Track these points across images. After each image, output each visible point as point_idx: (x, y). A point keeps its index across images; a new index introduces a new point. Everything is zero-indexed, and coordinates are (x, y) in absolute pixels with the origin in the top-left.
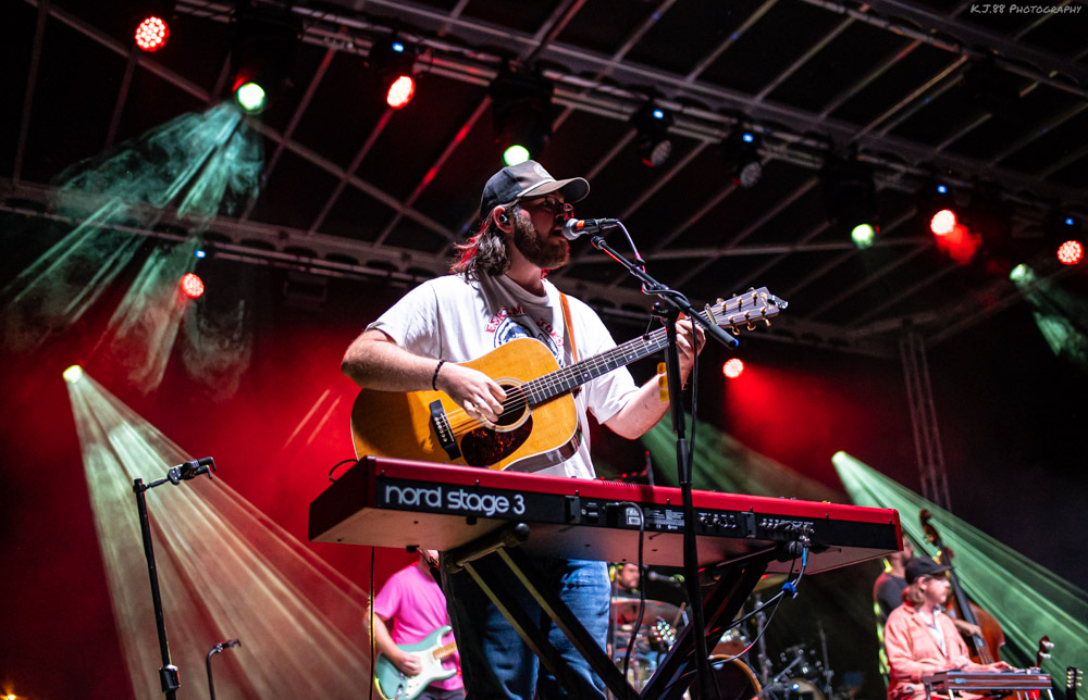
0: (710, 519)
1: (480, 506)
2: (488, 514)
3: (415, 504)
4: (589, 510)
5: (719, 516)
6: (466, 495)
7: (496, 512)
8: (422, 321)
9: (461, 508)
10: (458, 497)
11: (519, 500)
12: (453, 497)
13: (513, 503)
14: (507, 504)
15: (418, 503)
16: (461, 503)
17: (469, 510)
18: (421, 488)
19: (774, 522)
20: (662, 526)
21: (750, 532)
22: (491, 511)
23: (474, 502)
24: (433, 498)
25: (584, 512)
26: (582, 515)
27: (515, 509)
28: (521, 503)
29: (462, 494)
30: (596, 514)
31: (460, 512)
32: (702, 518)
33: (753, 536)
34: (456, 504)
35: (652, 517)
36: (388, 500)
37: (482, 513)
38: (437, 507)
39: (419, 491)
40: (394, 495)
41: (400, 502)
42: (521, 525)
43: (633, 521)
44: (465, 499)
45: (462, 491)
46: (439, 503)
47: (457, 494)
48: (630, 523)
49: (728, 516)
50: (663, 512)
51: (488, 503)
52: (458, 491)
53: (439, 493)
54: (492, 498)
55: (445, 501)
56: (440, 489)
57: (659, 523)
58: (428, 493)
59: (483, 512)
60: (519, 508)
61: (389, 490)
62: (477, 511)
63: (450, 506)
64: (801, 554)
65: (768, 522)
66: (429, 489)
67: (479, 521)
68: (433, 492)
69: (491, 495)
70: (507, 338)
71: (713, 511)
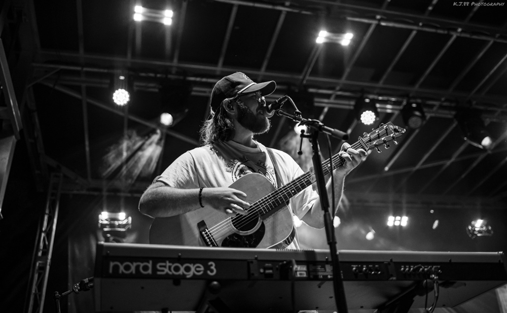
0: (360, 269)
1: (182, 271)
2: (188, 277)
3: (131, 273)
4: (265, 269)
5: (367, 267)
6: (171, 264)
7: (194, 274)
8: (185, 171)
9: (167, 274)
10: (165, 267)
11: (211, 265)
12: (161, 266)
13: (207, 268)
14: (202, 268)
15: (134, 272)
16: (167, 270)
17: (173, 275)
18: (136, 262)
19: (410, 268)
20: (323, 276)
21: (392, 276)
22: (190, 275)
23: (177, 269)
24: (146, 268)
25: (262, 271)
26: (261, 273)
27: (209, 272)
28: (213, 268)
29: (168, 264)
30: (271, 271)
31: (167, 277)
32: (354, 269)
33: (394, 278)
34: (163, 271)
35: (316, 271)
36: (111, 271)
37: (184, 277)
38: (148, 275)
39: (135, 264)
40: (116, 268)
41: (120, 272)
42: (215, 283)
43: (300, 274)
44: (170, 267)
45: (167, 262)
46: (150, 271)
47: (163, 264)
48: (298, 276)
49: (374, 266)
50: (323, 267)
51: (188, 269)
52: (165, 262)
53: (150, 265)
54: (191, 266)
55: (155, 269)
56: (151, 262)
57: (321, 275)
58: (142, 265)
59: (184, 275)
60: (212, 271)
61: (112, 264)
62: (179, 275)
63: (159, 273)
64: (432, 288)
65: (405, 268)
66: (142, 262)
67: (182, 282)
68: (146, 264)
69: (190, 263)
70: (239, 174)
71: (362, 263)
